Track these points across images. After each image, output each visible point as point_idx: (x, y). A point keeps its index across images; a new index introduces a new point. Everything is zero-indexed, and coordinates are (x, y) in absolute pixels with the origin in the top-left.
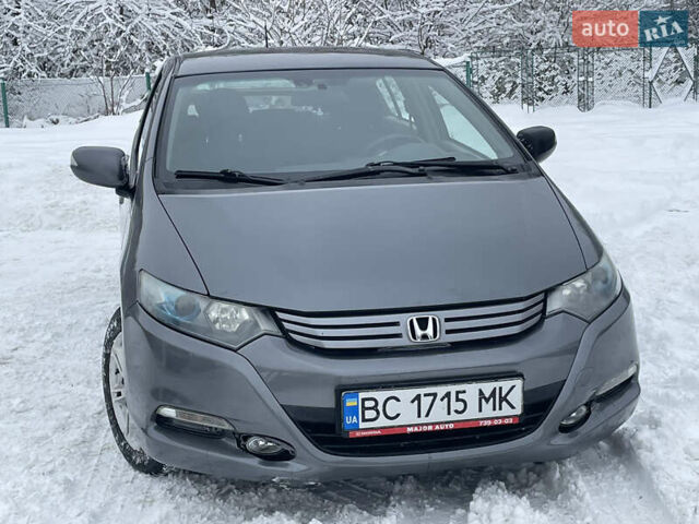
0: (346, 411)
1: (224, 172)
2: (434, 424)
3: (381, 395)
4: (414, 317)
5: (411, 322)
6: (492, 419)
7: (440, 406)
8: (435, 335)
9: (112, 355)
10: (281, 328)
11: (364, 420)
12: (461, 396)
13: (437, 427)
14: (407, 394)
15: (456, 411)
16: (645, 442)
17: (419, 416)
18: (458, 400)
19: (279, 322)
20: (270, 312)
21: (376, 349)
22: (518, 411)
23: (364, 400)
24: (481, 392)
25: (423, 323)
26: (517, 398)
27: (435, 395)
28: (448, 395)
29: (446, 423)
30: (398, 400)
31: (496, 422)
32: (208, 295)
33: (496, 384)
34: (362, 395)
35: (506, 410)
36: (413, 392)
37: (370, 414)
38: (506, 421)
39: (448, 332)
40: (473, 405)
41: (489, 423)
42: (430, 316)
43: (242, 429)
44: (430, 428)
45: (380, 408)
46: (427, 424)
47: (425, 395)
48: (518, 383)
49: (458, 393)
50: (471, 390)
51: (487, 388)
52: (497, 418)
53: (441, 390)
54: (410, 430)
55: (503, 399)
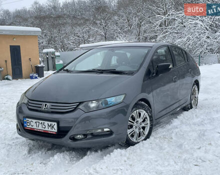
0: (24, 122)
3: (30, 120)
7: (40, 125)
11: (27, 125)
12: (44, 124)
17: (37, 127)
22: (56, 131)
24: (48, 124)
26: (56, 127)
27: (39, 122)
29: (42, 130)
30: (33, 122)
33: (51, 123)
34: (27, 119)
35: (53, 130)
38: (54, 133)
39: (51, 108)
41: (50, 132)
42: (48, 104)
44: (39, 130)
45: (30, 123)
48: (56, 124)
55: (53, 127)
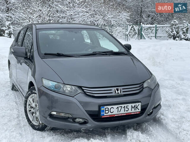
0: (101, 111)
1: (58, 53)
2: (121, 114)
3: (109, 107)
4: (115, 88)
5: (115, 89)
6: (134, 112)
7: (123, 109)
8: (120, 93)
9: (28, 100)
10: (84, 91)
11: (105, 113)
12: (127, 107)
13: (122, 115)
14: (115, 107)
15: (126, 111)
16: (163, 118)
17: (118, 112)
18: (127, 108)
19: (83, 90)
20: (80, 87)
21: (107, 96)
22: (140, 110)
23: (106, 108)
24: (132, 106)
25: (118, 90)
26: (139, 107)
27: (122, 107)
28: (125, 107)
29: (124, 113)
30: (113, 108)
31: (135, 113)
32: (64, 83)
33: (135, 104)
34: (105, 107)
35: (137, 110)
36: (117, 106)
37: (107, 112)
38: (137, 113)
39: (123, 92)
40: (130, 109)
41: (133, 113)
42: (119, 88)
43: (74, 116)
44: (120, 115)
45: (109, 110)
46: (120, 114)
47: (120, 107)
48: (140, 104)
49: (127, 106)
50: (130, 106)
51: (133, 105)
52: (135, 112)
53: (123, 106)
54: (116, 115)
55: (137, 108)
